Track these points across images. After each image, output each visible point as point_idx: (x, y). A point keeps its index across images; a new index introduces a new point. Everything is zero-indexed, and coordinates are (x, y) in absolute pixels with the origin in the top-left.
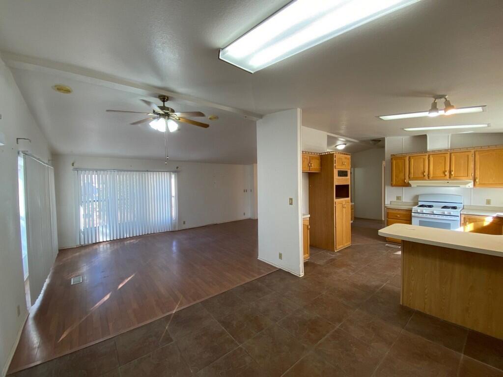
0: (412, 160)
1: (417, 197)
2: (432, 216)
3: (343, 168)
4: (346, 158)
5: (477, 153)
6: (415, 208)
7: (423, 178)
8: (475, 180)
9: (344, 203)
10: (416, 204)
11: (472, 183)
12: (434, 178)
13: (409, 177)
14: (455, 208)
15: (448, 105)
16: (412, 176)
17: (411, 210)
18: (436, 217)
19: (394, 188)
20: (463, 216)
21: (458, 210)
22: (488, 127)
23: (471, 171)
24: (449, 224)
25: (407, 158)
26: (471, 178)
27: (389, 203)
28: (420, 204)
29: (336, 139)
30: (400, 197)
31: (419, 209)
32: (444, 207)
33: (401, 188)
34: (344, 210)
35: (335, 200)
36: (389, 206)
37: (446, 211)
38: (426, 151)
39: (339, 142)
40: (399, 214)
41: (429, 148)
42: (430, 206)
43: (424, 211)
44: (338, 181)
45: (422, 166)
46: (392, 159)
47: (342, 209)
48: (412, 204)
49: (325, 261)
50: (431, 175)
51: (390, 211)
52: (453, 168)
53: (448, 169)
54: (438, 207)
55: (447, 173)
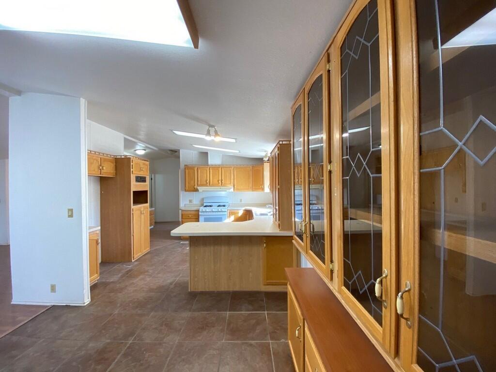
0: (199, 171)
1: (203, 199)
2: (212, 213)
3: (141, 174)
4: (144, 164)
5: (235, 169)
6: (202, 209)
7: (206, 185)
8: (234, 187)
9: (142, 210)
10: (202, 205)
11: (233, 189)
12: (213, 185)
13: (198, 184)
14: (224, 206)
15: (216, 134)
16: (199, 183)
17: (199, 210)
18: (214, 214)
19: (187, 193)
20: (229, 211)
21: (226, 207)
22: (240, 152)
23: (232, 181)
24: (221, 218)
25: (196, 169)
26: (232, 185)
27: (184, 206)
28: (205, 205)
29: (135, 144)
30: (192, 200)
31: (204, 209)
32: (219, 206)
33: (192, 192)
34: (143, 216)
35: (133, 207)
36: (183, 208)
37: (220, 209)
38: (208, 165)
39: (138, 147)
40: (190, 214)
41: (210, 163)
42: (210, 206)
43: (207, 210)
44: (135, 186)
45: (206, 176)
46: (185, 168)
47: (140, 215)
48: (200, 205)
49: (120, 275)
50: (211, 184)
51: (184, 213)
52: (223, 179)
53: (220, 179)
54: (215, 206)
55: (220, 182)
